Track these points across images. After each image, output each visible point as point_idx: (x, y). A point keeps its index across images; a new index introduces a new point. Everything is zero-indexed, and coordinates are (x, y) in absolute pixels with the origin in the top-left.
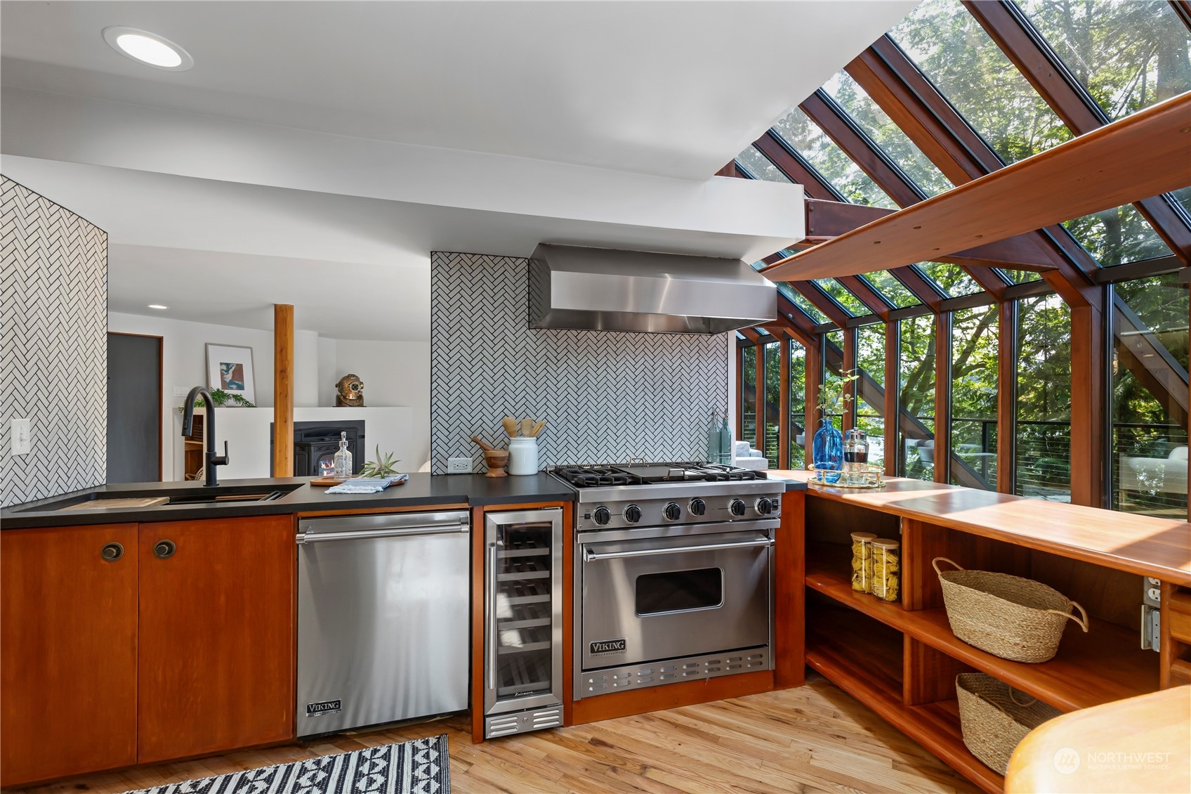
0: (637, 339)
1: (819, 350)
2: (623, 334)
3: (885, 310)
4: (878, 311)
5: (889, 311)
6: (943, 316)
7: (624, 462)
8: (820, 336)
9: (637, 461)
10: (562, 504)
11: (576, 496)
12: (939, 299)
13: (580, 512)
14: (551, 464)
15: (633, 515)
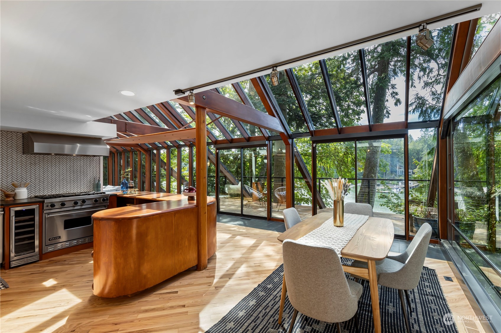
0: (67, 158)
1: (150, 156)
2: (62, 156)
3: (166, 145)
4: (164, 146)
5: (167, 146)
6: (179, 149)
7: (63, 193)
8: (150, 151)
9: (67, 193)
10: (38, 204)
11: (44, 201)
12: (178, 144)
13: (45, 205)
14: (33, 195)
15: (63, 204)
